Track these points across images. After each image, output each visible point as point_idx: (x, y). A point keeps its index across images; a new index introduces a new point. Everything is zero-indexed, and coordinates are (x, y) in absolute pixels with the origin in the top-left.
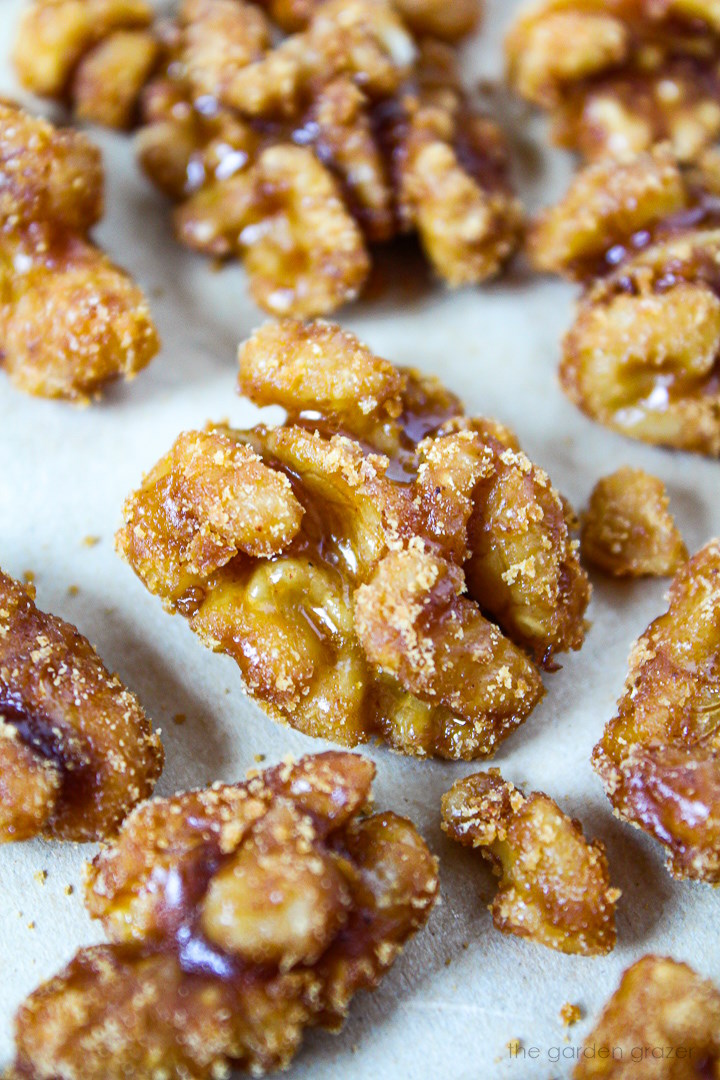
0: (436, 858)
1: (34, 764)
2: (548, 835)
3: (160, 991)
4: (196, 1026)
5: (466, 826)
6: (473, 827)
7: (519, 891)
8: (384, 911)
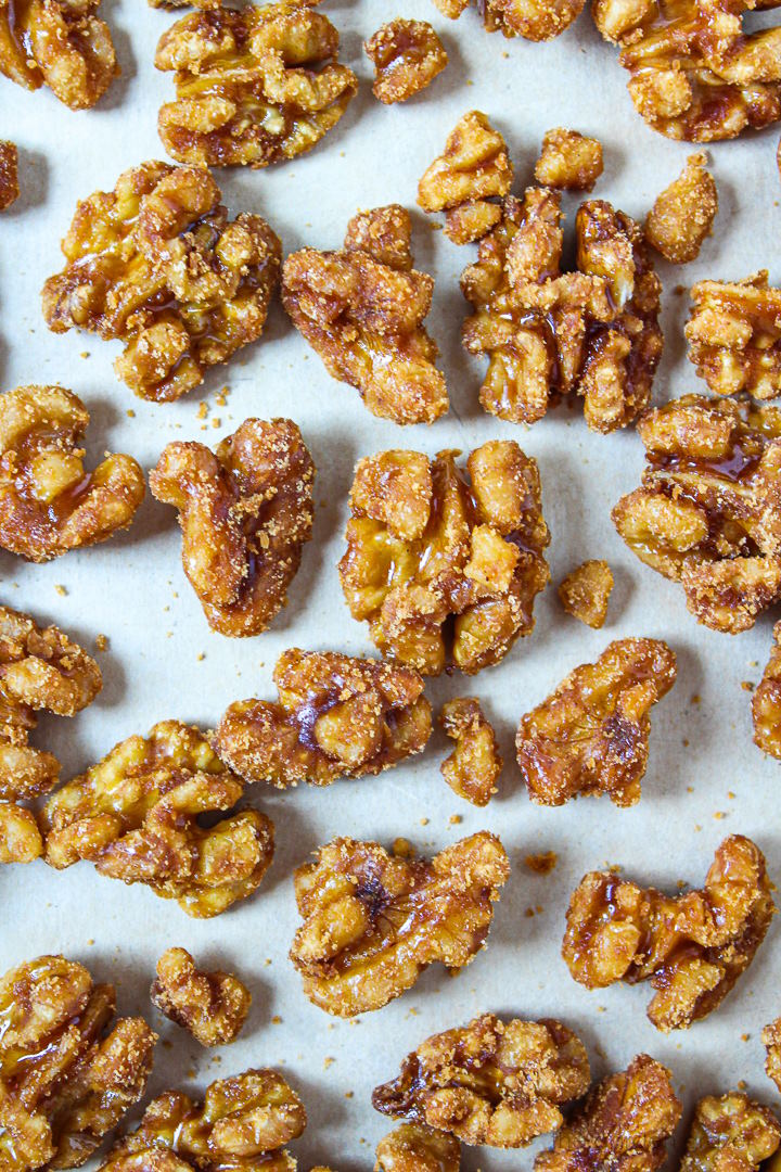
0: (432, 729)
1: (235, 590)
2: (478, 754)
3: (284, 746)
4: (293, 767)
5: (448, 725)
6: (451, 727)
7: (456, 766)
8: (396, 750)
